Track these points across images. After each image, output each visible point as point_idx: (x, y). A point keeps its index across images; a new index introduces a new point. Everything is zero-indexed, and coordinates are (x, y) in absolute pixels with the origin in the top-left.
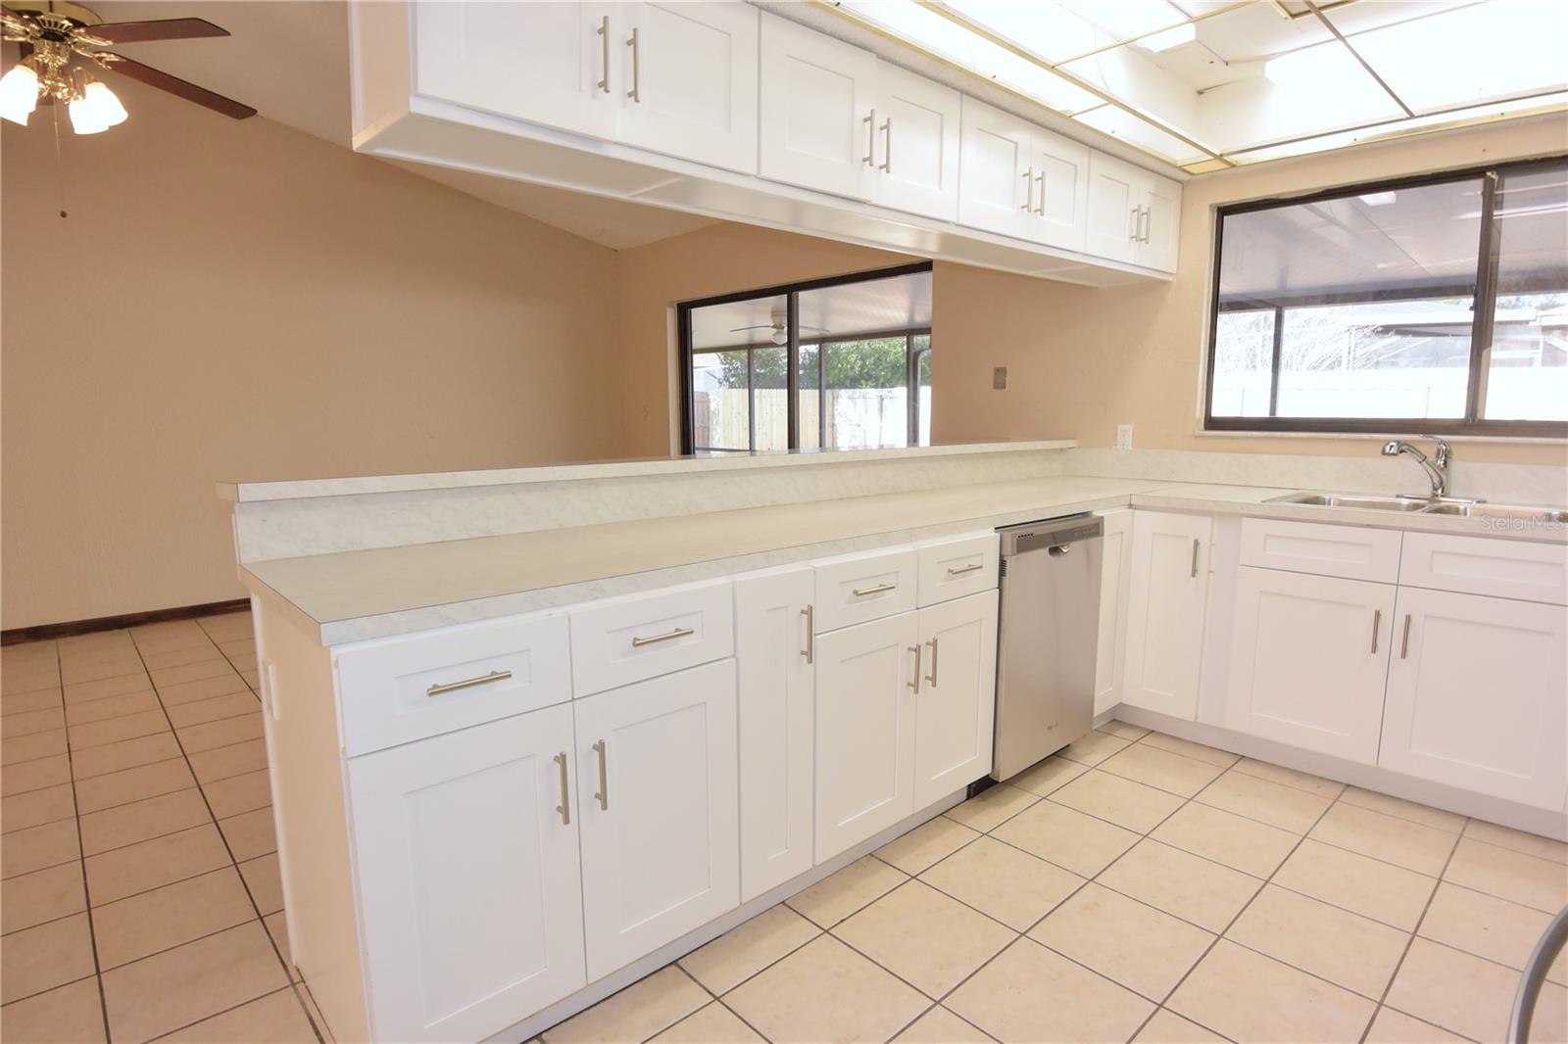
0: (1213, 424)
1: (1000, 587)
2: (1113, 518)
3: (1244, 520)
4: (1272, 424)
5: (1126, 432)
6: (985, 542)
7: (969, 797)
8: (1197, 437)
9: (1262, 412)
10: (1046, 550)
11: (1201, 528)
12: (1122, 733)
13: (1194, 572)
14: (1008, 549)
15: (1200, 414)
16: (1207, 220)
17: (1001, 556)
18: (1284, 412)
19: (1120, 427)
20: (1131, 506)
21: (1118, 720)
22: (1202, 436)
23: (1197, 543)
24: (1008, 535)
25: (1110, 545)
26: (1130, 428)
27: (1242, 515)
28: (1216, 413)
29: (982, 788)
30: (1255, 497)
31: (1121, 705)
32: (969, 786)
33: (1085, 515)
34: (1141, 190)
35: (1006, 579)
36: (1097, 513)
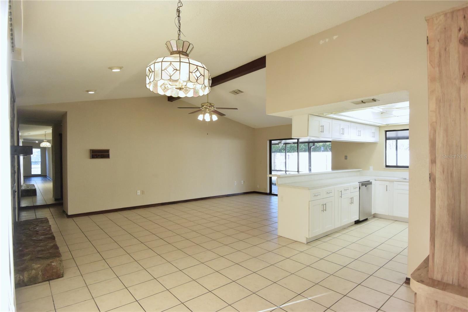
0: (387, 166)
1: (359, 191)
2: (373, 182)
3: (394, 182)
4: (397, 167)
5: (371, 168)
6: (357, 185)
7: (355, 224)
8: (384, 169)
9: (395, 165)
10: (365, 186)
11: (387, 183)
12: (376, 218)
13: (387, 190)
14: (360, 185)
15: (385, 165)
16: (384, 133)
17: (359, 186)
18: (399, 165)
19: (370, 167)
20: (375, 180)
21: (375, 216)
22: (385, 169)
23: (387, 186)
24: (360, 183)
25: (373, 185)
26: (372, 167)
27: (394, 181)
28: (387, 165)
29: (357, 222)
30: (396, 179)
31: (375, 214)
32: (355, 221)
33: (369, 181)
34: (373, 129)
35: (360, 190)
36: (370, 181)
